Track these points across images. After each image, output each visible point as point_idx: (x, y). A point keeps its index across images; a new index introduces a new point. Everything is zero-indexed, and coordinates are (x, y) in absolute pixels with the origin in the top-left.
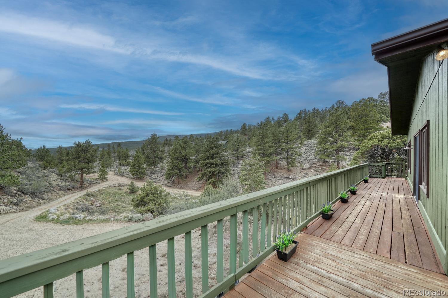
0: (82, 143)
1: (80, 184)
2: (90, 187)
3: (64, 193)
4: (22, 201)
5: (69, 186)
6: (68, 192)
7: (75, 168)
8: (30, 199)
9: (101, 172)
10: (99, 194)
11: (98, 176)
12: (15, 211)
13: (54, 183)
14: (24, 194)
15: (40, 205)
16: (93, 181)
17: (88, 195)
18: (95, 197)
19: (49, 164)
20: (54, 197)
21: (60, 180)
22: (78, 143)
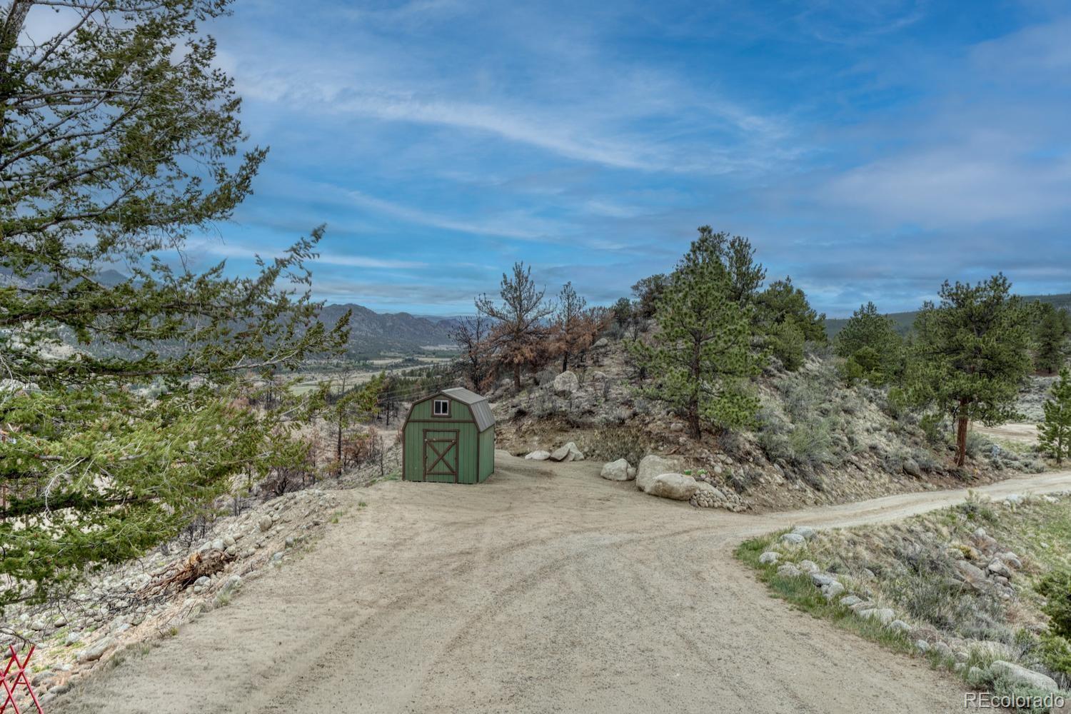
0: (973, 287)
1: (956, 460)
2: (992, 481)
3: (891, 481)
4: (754, 480)
5: (911, 461)
6: (904, 480)
7: (937, 389)
8: (779, 479)
9: (1055, 419)
10: (1019, 518)
11: (1042, 438)
12: (730, 505)
13: (864, 440)
14: (768, 459)
15: (801, 508)
16: (1015, 454)
17: (970, 511)
18: (996, 527)
19: (869, 370)
20: (854, 491)
21: (889, 431)
22: (957, 288)
